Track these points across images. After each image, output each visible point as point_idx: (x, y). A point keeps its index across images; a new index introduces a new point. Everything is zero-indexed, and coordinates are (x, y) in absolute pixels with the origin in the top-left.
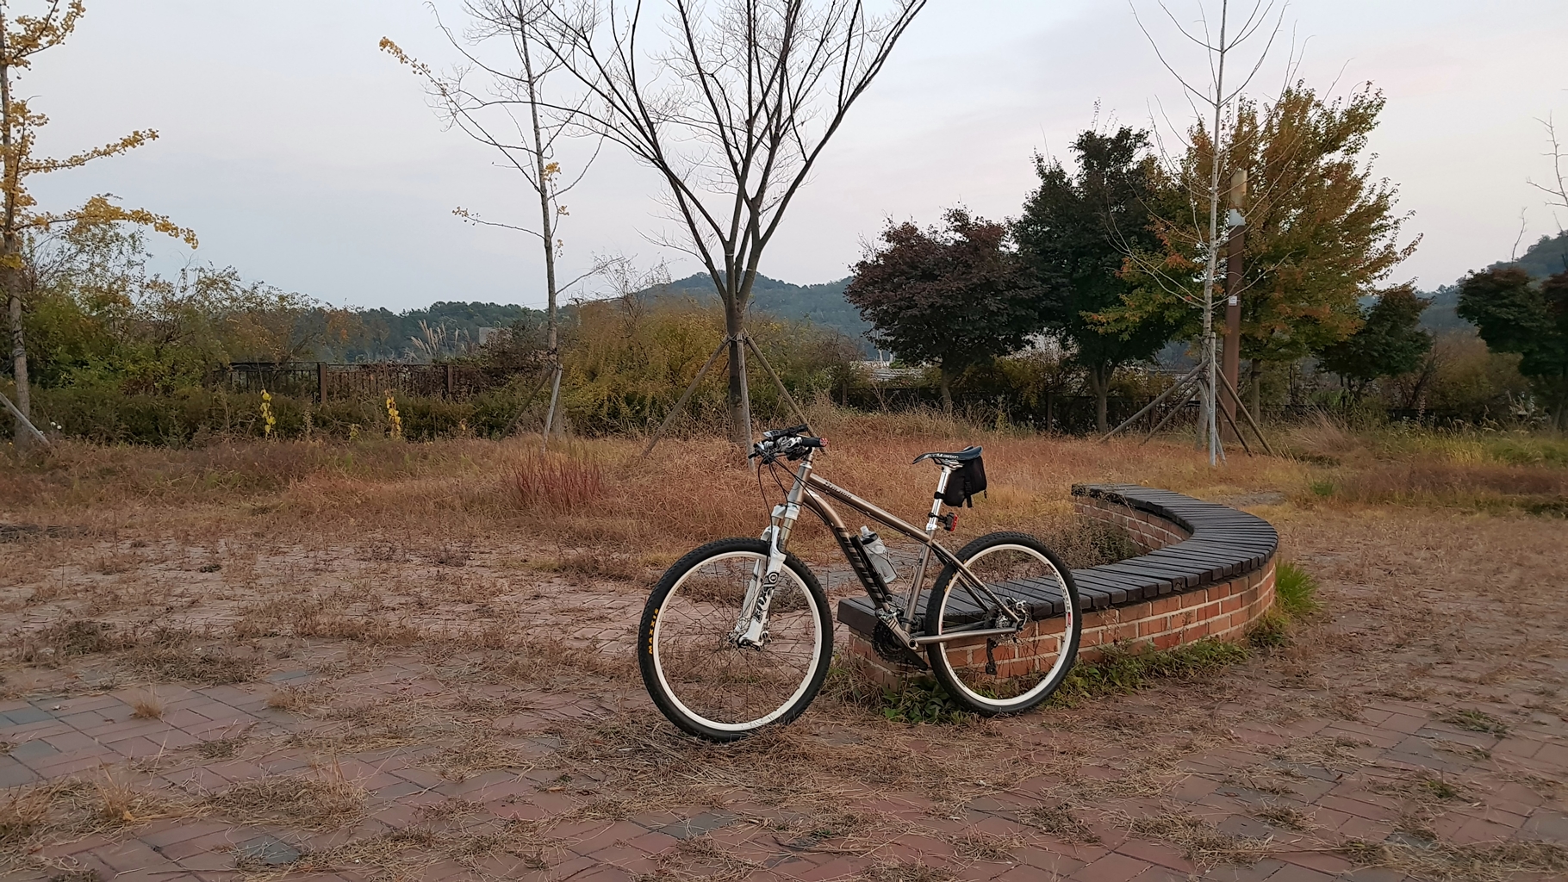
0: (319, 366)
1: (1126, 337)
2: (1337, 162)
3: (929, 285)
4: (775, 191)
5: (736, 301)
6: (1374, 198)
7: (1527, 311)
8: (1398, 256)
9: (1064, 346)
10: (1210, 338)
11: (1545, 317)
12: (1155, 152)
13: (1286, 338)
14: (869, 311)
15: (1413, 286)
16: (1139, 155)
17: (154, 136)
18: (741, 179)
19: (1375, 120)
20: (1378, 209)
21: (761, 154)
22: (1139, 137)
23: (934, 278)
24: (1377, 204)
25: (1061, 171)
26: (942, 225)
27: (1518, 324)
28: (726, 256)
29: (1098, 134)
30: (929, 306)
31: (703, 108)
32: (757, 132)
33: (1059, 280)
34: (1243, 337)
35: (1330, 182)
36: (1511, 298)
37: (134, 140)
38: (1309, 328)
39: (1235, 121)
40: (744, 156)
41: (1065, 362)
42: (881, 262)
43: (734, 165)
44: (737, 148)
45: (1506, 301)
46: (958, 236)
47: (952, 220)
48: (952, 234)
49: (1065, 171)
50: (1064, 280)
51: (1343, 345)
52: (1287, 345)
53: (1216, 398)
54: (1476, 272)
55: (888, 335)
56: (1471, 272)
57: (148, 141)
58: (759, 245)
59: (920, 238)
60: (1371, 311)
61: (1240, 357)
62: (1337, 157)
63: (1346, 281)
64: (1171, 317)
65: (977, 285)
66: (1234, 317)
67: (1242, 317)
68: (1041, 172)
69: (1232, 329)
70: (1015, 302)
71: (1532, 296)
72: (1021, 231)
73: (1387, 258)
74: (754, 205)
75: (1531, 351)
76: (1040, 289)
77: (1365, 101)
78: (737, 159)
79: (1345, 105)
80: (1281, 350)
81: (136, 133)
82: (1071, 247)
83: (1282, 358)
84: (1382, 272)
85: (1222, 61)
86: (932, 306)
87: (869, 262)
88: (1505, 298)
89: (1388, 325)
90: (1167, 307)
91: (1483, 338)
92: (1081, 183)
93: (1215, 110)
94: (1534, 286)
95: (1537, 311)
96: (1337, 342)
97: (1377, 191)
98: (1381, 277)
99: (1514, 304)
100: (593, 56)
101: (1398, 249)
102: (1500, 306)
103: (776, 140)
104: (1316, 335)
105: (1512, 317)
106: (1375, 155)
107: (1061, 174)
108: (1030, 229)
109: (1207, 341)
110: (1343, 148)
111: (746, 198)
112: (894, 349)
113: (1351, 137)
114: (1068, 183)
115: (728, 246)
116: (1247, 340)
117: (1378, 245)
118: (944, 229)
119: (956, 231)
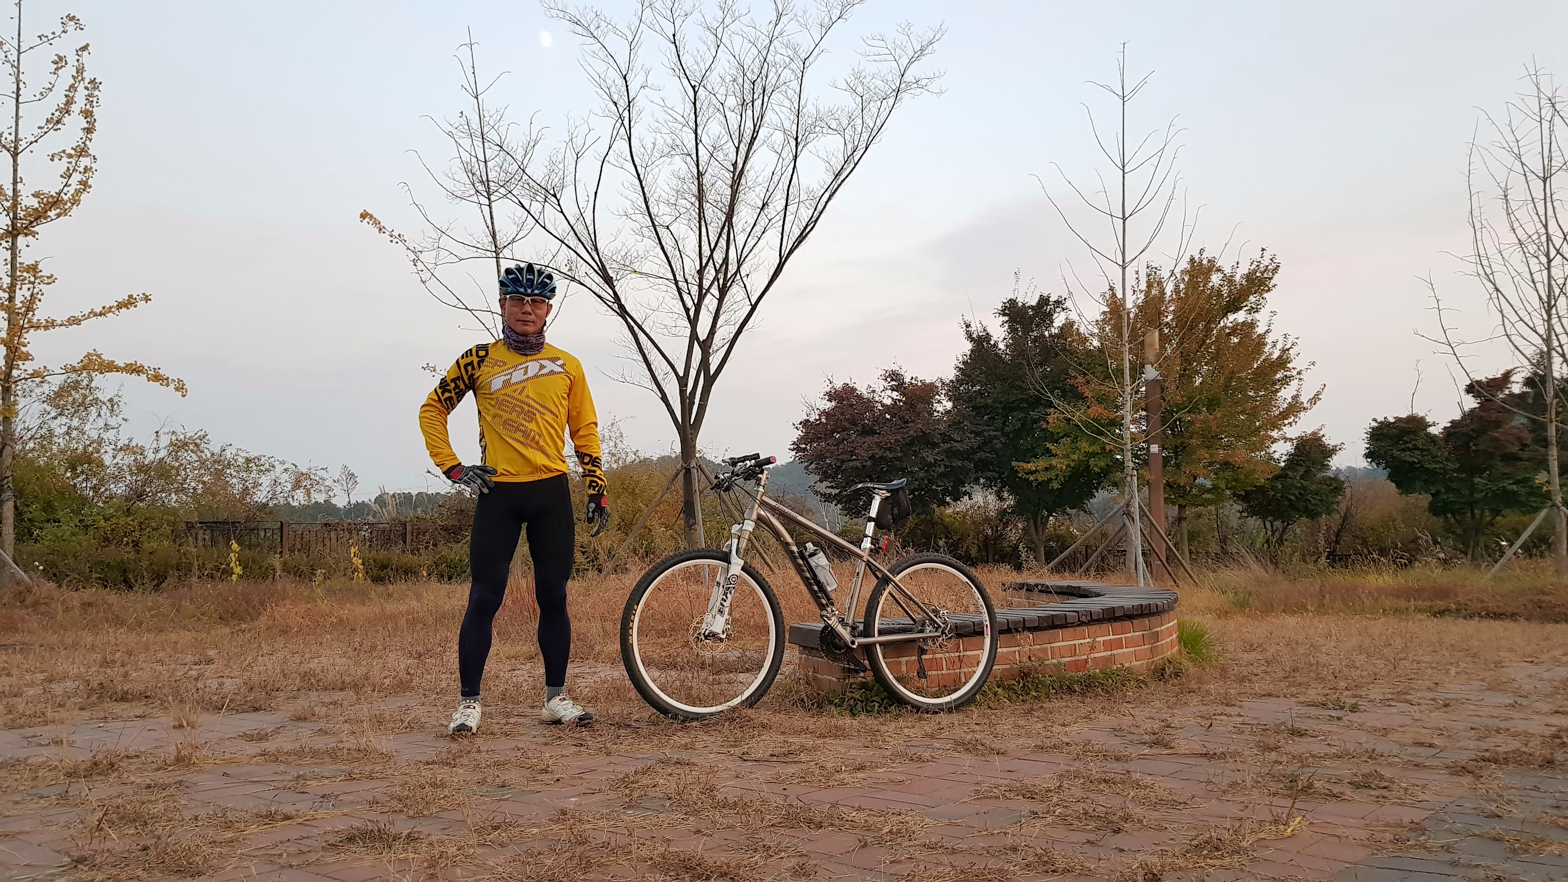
0: (282, 524)
1: (1055, 485)
2: (1241, 321)
3: (869, 439)
4: (724, 333)
5: (689, 431)
6: (1276, 354)
7: (1430, 454)
8: (1305, 405)
9: (1001, 499)
10: (1131, 476)
11: (1447, 460)
12: (1073, 316)
13: (1208, 484)
14: (813, 466)
15: (1322, 433)
16: (1059, 320)
17: (147, 299)
18: (693, 323)
19: (1273, 282)
20: (1282, 362)
21: (710, 302)
22: (1058, 303)
23: (872, 432)
24: (1280, 357)
25: (987, 334)
26: (879, 385)
27: (1422, 466)
28: (680, 390)
29: (1020, 301)
30: (870, 458)
31: (659, 262)
32: (706, 284)
33: (991, 433)
34: (1168, 484)
35: (1236, 340)
36: (1413, 443)
37: (129, 303)
38: (1228, 474)
39: (1143, 286)
40: (696, 302)
41: (1002, 513)
42: (824, 420)
43: (687, 310)
44: (689, 294)
45: (1410, 446)
46: (895, 395)
47: (889, 380)
48: (889, 392)
49: (991, 334)
50: (996, 433)
51: (1261, 490)
52: (1209, 491)
53: (1141, 530)
54: (1379, 421)
55: (832, 487)
56: (1375, 420)
57: (141, 304)
58: (710, 381)
59: (860, 397)
60: (1284, 458)
61: (1165, 503)
62: (1241, 316)
63: (1258, 429)
64: (1096, 465)
65: (914, 438)
66: (1157, 464)
67: (1165, 466)
68: (970, 336)
69: (1153, 474)
70: (951, 453)
71: (1433, 439)
72: (954, 390)
73: (1295, 408)
74: (706, 346)
75: (1438, 492)
76: (975, 442)
77: (1262, 266)
78: (690, 304)
79: (1243, 270)
80: (1204, 496)
81: (131, 296)
82: (1001, 403)
83: (1205, 503)
84: (1290, 420)
85: (1124, 228)
86: (872, 458)
87: (812, 420)
88: (1407, 442)
89: (1302, 470)
90: (1094, 455)
91: (1392, 481)
92: (1007, 346)
93: (1121, 271)
94: (1434, 430)
95: (1439, 454)
96: (1256, 486)
97: (1279, 346)
98: (1291, 425)
99: (1417, 448)
100: (562, 212)
101: (1304, 399)
102: (1403, 450)
103: (723, 291)
104: (1236, 480)
105: (1416, 460)
106: (1274, 313)
107: (988, 337)
108: (962, 388)
109: (1129, 479)
110: (1247, 308)
111: (698, 339)
112: (839, 502)
113: (1252, 298)
114: (995, 345)
115: (682, 381)
116: (1171, 487)
117: (1286, 394)
118: (882, 388)
119: (893, 390)
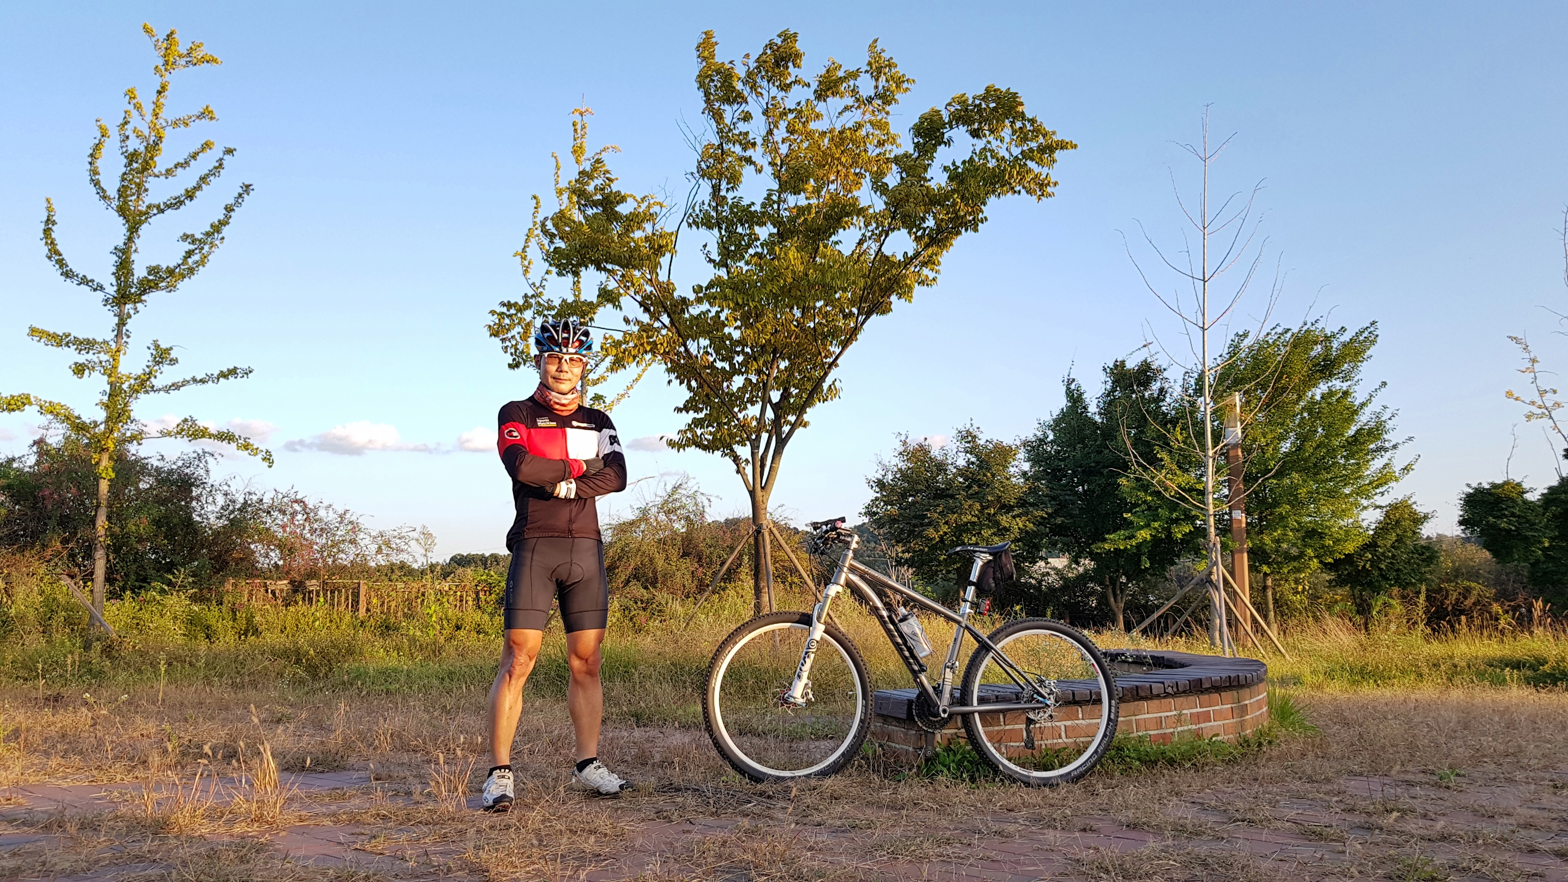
2: (1334, 389)
5: (760, 493)
6: (1372, 423)
7: (1528, 521)
8: (1397, 474)
10: (1214, 542)
15: (1413, 500)
24: (1375, 428)
26: (953, 447)
28: (752, 453)
34: (1252, 550)
36: (1509, 509)
37: (231, 374)
42: (898, 481)
45: (1507, 513)
46: (969, 457)
47: (963, 441)
48: (962, 454)
51: (1350, 559)
56: (1468, 485)
58: (782, 442)
59: (933, 459)
61: (1249, 570)
62: (1334, 384)
63: (1347, 497)
66: (1241, 531)
67: (1249, 532)
71: (1529, 505)
72: (1036, 449)
73: (1386, 477)
84: (1383, 489)
85: (1204, 289)
87: (887, 481)
88: (1503, 509)
89: (1392, 538)
91: (1488, 550)
95: (1537, 521)
96: (1345, 554)
98: (1382, 494)
102: (1500, 518)
104: (1324, 548)
109: (1211, 546)
110: (1341, 376)
113: (1347, 366)
117: (1377, 465)
118: (956, 450)
119: (966, 452)
